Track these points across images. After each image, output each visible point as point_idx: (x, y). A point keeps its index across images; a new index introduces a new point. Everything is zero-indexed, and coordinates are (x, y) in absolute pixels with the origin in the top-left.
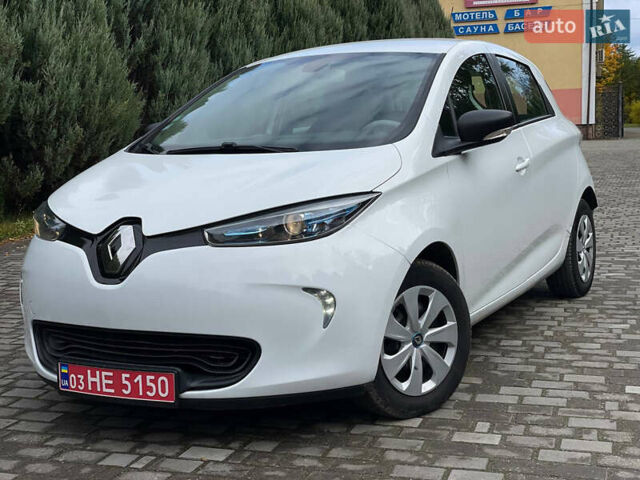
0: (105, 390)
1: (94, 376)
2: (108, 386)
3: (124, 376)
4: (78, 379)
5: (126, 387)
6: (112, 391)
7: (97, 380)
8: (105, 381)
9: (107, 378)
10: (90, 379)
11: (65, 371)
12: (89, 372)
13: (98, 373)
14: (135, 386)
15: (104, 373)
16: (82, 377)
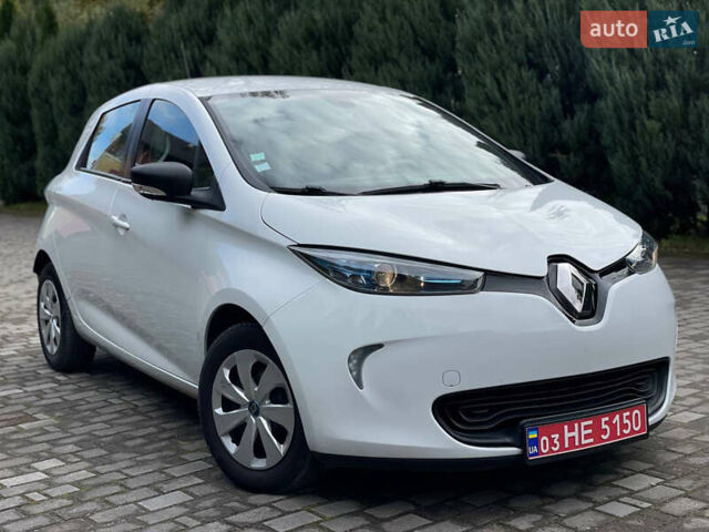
0: (584, 442)
2: (587, 437)
3: (604, 420)
4: (551, 440)
5: (605, 431)
6: (592, 440)
7: (576, 434)
8: (584, 433)
9: (586, 428)
10: (567, 435)
11: (533, 435)
12: (566, 427)
13: (576, 425)
14: (613, 427)
15: (583, 424)
16: (557, 436)
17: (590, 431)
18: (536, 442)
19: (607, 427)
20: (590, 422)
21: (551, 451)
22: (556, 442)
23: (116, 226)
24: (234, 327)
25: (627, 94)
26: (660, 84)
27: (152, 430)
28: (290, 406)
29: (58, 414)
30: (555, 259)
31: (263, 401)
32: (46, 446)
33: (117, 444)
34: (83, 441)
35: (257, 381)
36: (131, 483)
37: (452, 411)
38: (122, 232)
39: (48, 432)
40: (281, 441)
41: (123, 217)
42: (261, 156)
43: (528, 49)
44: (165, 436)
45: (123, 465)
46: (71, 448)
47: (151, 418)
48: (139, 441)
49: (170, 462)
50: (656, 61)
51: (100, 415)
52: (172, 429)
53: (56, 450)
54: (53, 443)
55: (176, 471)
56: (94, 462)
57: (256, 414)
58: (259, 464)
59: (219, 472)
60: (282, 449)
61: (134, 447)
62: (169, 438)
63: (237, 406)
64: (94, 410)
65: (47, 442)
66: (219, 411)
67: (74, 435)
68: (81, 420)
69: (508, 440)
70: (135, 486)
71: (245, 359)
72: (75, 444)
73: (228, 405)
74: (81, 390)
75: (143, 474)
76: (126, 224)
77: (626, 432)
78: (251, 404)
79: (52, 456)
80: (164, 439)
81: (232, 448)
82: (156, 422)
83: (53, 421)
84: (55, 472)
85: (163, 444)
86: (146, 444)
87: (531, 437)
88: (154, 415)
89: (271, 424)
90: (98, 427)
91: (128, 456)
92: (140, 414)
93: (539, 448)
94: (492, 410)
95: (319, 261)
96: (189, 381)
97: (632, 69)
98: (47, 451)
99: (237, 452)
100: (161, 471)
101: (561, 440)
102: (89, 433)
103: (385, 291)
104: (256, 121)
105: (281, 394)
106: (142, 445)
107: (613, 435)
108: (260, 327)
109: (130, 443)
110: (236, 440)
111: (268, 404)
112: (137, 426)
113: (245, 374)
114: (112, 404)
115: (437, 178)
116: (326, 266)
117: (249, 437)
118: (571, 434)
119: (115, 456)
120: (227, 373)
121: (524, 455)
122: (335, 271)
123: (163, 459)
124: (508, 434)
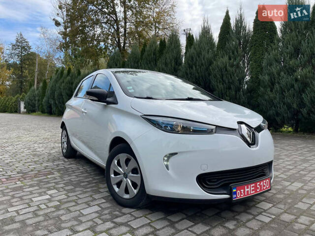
0: (252, 192)
1: (248, 188)
2: (253, 190)
4: (241, 192)
5: (258, 188)
6: (254, 192)
7: (249, 189)
9: (253, 187)
10: (246, 190)
11: (234, 190)
15: (252, 185)
16: (242, 190)
17: (253, 188)
18: (235, 193)
19: (259, 187)
20: (254, 185)
21: (241, 196)
22: (242, 193)
23: (83, 112)
24: (119, 145)
25: (221, 90)
26: (230, 88)
27: (91, 179)
28: (139, 175)
29: (61, 172)
30: (240, 123)
31: (129, 173)
32: (54, 184)
33: (78, 184)
34: (67, 182)
35: (127, 165)
36: (80, 201)
37: (204, 180)
38: (84, 114)
39: (56, 179)
40: (135, 188)
41: (85, 109)
42: (131, 88)
43: (196, 79)
44: (95, 181)
45: (78, 193)
46: (62, 185)
47: (91, 175)
48: (86, 183)
49: (94, 193)
50: (229, 82)
51: (75, 173)
52: (97, 179)
53: (57, 186)
54: (57, 183)
55: (96, 196)
56: (69, 191)
57: (126, 178)
58: (126, 196)
59: (111, 198)
60: (135, 191)
61: (84, 185)
62: (96, 183)
63: (119, 174)
64: (73, 171)
65: (54, 183)
66: (113, 176)
67: (64, 180)
68: (68, 175)
69: (225, 192)
70: (80, 202)
71: (123, 157)
72: (64, 184)
73: (116, 174)
74: (71, 164)
75: (84, 197)
76: (86, 111)
77: (264, 188)
78: (124, 174)
79: (55, 188)
80: (94, 183)
81: (117, 189)
82: (92, 176)
83: (59, 175)
84: (53, 195)
85: (94, 184)
86: (88, 185)
87: (234, 191)
88: (92, 173)
89: (132, 182)
90: (73, 178)
91: (81, 189)
92: (88, 173)
93: (236, 195)
94: (218, 180)
95: (151, 120)
96: (103, 163)
97: (223, 84)
98: (54, 187)
99: (119, 191)
100: (91, 196)
101: (244, 192)
102: (70, 180)
103: (177, 132)
104: (128, 82)
105: (136, 171)
106: (86, 185)
107: (261, 190)
108: (129, 145)
109: (82, 184)
110: (118, 187)
111: (131, 174)
112: (86, 177)
113: (123, 162)
114: (79, 169)
115: (190, 97)
116: (155, 122)
117: (123, 186)
118: (248, 190)
119: (77, 189)
120: (116, 162)
121: (231, 198)
122: (158, 125)
123: (92, 191)
124: (224, 189)
